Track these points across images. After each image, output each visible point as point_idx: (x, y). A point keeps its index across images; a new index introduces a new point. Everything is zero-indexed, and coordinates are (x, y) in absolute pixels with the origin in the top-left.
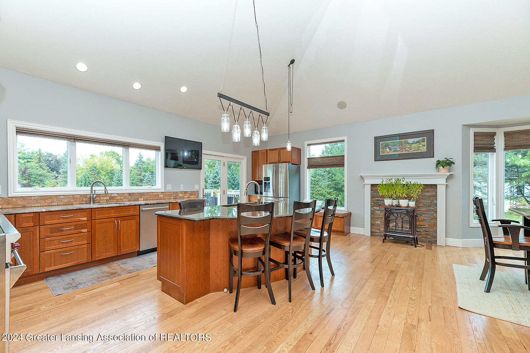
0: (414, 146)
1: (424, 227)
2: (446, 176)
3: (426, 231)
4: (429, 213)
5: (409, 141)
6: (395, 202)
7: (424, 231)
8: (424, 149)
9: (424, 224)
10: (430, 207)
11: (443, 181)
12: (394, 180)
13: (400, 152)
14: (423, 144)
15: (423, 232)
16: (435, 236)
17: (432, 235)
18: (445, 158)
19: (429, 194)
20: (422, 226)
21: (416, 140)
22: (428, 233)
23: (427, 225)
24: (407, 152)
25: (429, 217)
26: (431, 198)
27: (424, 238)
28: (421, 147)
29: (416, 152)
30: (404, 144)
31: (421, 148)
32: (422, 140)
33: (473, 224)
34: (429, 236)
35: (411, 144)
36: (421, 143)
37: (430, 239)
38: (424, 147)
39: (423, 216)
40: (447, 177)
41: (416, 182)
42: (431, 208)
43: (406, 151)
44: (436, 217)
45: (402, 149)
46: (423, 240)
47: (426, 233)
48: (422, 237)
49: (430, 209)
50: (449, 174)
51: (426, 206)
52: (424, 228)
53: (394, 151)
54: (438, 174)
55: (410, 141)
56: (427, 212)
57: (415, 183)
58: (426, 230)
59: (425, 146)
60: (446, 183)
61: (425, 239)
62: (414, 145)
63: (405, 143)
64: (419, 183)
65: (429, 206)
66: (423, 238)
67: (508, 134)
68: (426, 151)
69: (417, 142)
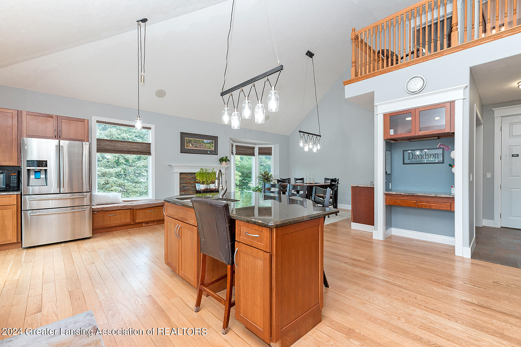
0: (207, 146)
13: (199, 148)
14: (212, 144)
18: (225, 156)
21: (208, 141)
24: (203, 149)
29: (208, 150)
31: (211, 148)
35: (206, 144)
38: (213, 147)
40: (225, 168)
45: (200, 146)
53: (195, 147)
54: (221, 166)
55: (205, 141)
60: (225, 172)
63: (202, 142)
67: (237, 146)
68: (214, 150)
69: (209, 143)
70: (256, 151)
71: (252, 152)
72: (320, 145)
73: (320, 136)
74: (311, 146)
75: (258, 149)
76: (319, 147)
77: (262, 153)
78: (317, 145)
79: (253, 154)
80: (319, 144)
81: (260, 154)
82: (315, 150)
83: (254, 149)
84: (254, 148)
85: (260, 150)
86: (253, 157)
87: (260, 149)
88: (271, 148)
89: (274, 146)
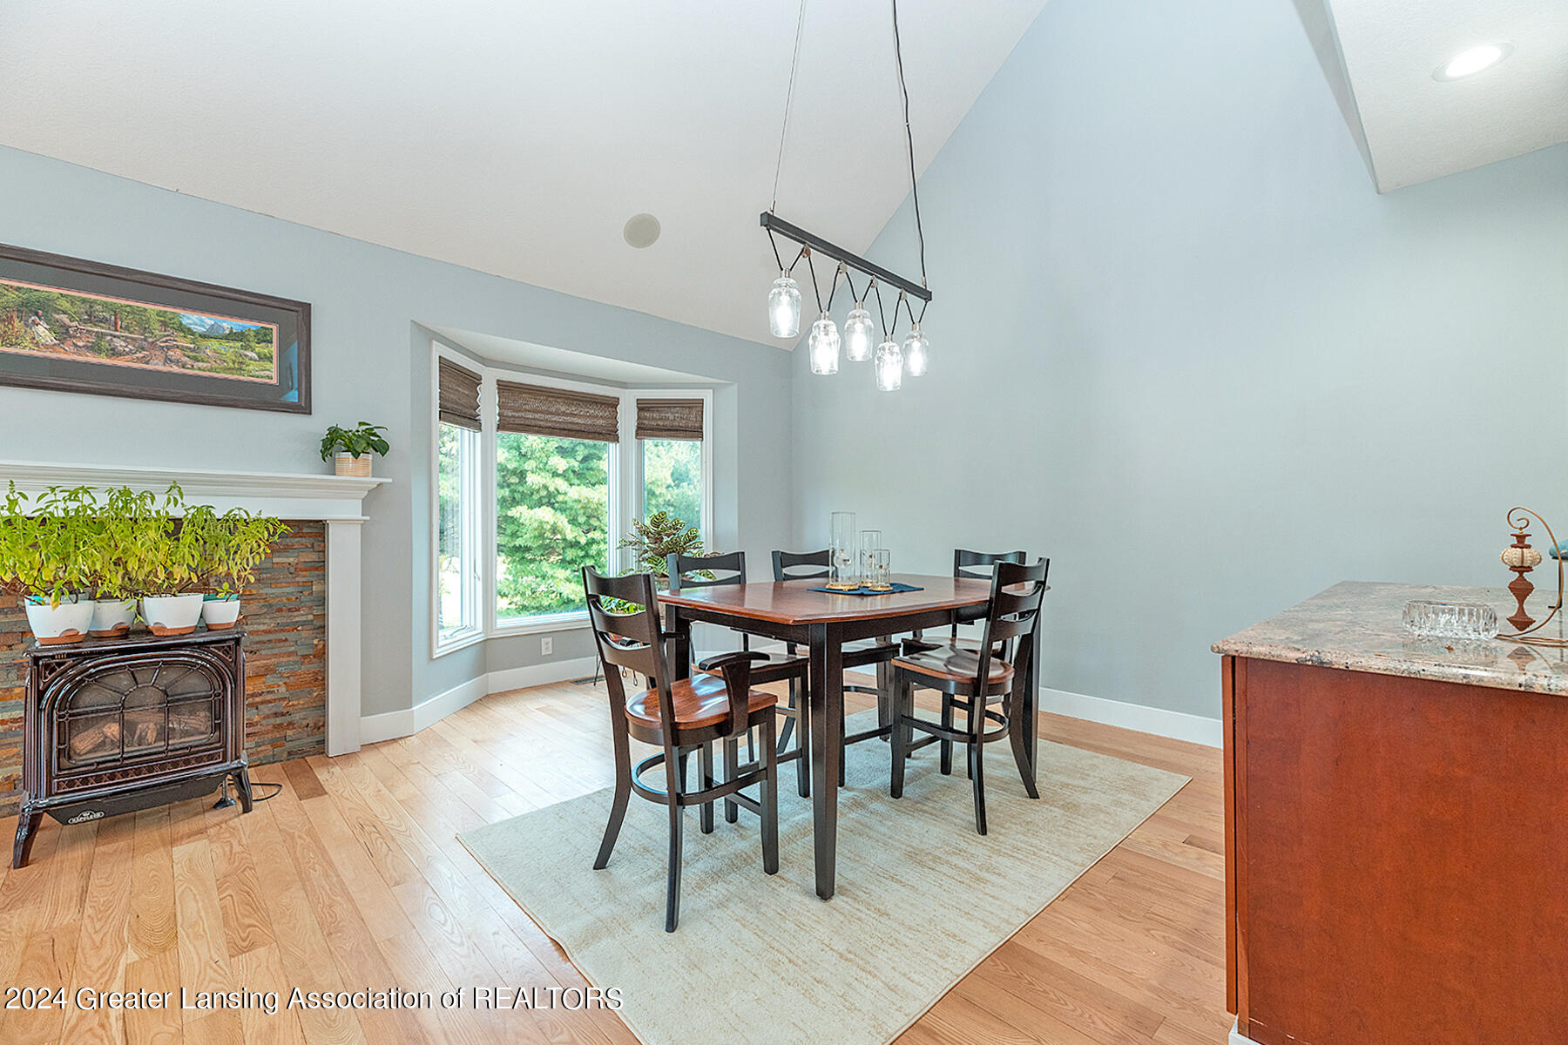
0: (215, 351)
1: (269, 697)
2: (363, 489)
3: (276, 715)
4: (291, 636)
5: (185, 321)
6: (114, 614)
7: (268, 717)
8: (268, 373)
9: (268, 687)
10: (296, 613)
11: (351, 509)
12: (103, 500)
13: (133, 360)
14: (262, 348)
15: (264, 722)
16: (315, 724)
17: (305, 723)
18: (360, 424)
19: (291, 560)
20: (257, 699)
21: (228, 324)
22: (287, 718)
23: (283, 689)
24: (175, 369)
25: (290, 654)
26: (298, 576)
27: (269, 747)
28: (251, 359)
29: (222, 375)
30: (157, 326)
31: (251, 367)
32: (257, 333)
33: (442, 646)
34: (289, 733)
35: (203, 336)
36: (253, 344)
37: (297, 742)
38: (267, 365)
39: (263, 652)
40: (366, 492)
41: (239, 509)
42: (303, 616)
43: (168, 360)
44: (321, 646)
45: (143, 349)
46: (261, 755)
47: (279, 720)
48: (258, 745)
49: (297, 619)
50: (371, 483)
51: (280, 610)
52: (270, 702)
53: (95, 348)
54: (332, 481)
55: (197, 321)
56: (282, 636)
57: (236, 512)
58: (281, 710)
59: (270, 359)
60: (363, 515)
61: (274, 746)
62: (214, 344)
63: (164, 324)
64: (253, 515)
65: (290, 610)
66: (263, 748)
67: (504, 387)
68: (274, 381)
69: (233, 336)
70: (627, 419)
71: (601, 422)
72: (923, 346)
73: (926, 295)
74: (859, 345)
75: (636, 410)
76: (917, 362)
77: (652, 429)
78: (905, 351)
79: (611, 435)
80: (916, 345)
81: (643, 431)
82: (890, 376)
83: (616, 406)
84: (613, 404)
85: (642, 413)
86: (612, 445)
87: (643, 406)
88: (701, 402)
89: (711, 391)
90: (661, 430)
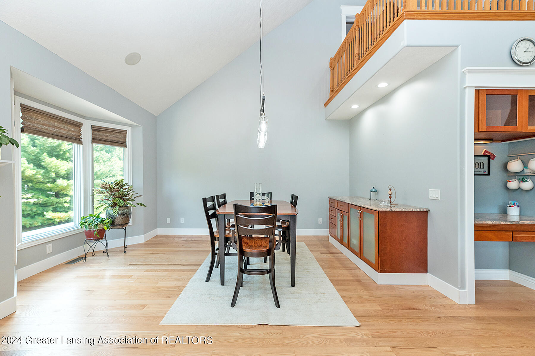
70: (86, 133)
71: (73, 133)
75: (91, 130)
77: (101, 140)
79: (78, 140)
81: (95, 140)
83: (80, 127)
84: (78, 125)
85: (94, 132)
86: (77, 144)
87: (96, 129)
88: (125, 132)
89: (131, 127)
90: (105, 141)
